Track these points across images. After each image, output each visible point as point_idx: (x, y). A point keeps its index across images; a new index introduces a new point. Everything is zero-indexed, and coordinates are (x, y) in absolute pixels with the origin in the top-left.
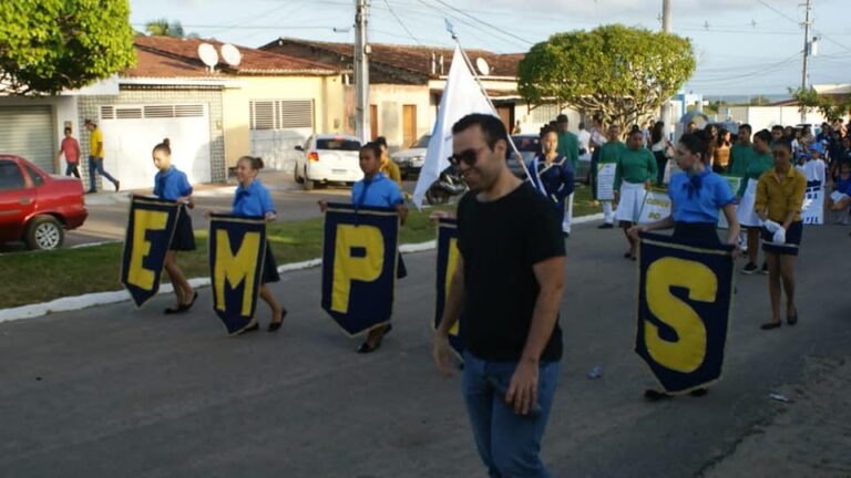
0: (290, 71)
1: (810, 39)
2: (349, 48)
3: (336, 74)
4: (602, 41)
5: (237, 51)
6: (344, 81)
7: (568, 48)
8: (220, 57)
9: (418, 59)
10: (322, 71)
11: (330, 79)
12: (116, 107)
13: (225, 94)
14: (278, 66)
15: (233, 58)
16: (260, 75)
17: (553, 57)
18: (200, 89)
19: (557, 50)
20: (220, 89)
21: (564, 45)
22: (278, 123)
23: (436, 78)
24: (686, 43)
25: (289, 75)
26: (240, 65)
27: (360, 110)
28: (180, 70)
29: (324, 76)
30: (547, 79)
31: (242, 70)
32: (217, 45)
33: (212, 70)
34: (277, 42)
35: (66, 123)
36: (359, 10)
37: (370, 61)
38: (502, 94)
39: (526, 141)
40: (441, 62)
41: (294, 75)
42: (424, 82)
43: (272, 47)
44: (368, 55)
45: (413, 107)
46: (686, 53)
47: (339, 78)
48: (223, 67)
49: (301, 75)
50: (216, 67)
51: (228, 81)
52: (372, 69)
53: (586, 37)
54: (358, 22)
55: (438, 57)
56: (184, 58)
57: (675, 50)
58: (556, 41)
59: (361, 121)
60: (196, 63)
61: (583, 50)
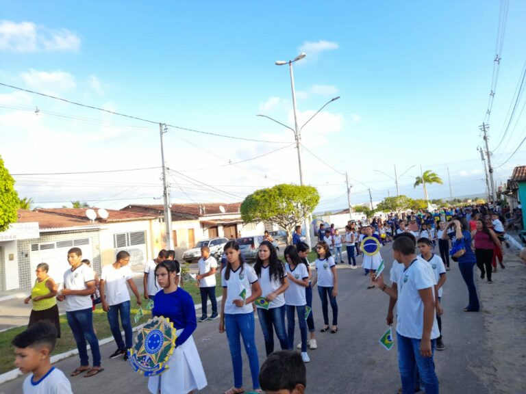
0: (133, 219)
1: (349, 187)
2: (162, 207)
3: (156, 218)
4: (278, 192)
5: (106, 211)
6: (160, 221)
7: (263, 196)
8: (97, 214)
9: (193, 209)
10: (149, 218)
11: (153, 221)
12: (40, 244)
13: (100, 232)
14: (128, 217)
15: (104, 215)
16: (119, 222)
17: (257, 201)
18: (87, 231)
19: (258, 197)
20: (98, 230)
21: (261, 195)
22: (128, 243)
23: (203, 216)
24: (314, 189)
25: (133, 220)
26: (108, 218)
27: (168, 233)
28: (77, 223)
29: (150, 219)
30: (255, 210)
31: (109, 220)
32: (96, 210)
33: (93, 221)
34: (128, 207)
35: (10, 255)
36: (165, 189)
37: (172, 211)
38: (232, 220)
39: (245, 240)
40: (204, 209)
41: (136, 220)
42: (197, 218)
43: (127, 209)
44: (171, 208)
45: (193, 229)
46: (315, 193)
47: (158, 220)
48: (99, 220)
49: (139, 220)
50: (96, 220)
51: (102, 226)
52: (172, 215)
53: (270, 190)
54: (165, 194)
55: (203, 207)
56: (79, 217)
57: (310, 193)
58: (257, 193)
59: (169, 239)
60: (85, 219)
61: (270, 196)
